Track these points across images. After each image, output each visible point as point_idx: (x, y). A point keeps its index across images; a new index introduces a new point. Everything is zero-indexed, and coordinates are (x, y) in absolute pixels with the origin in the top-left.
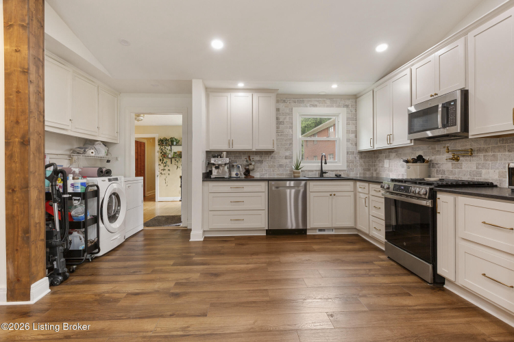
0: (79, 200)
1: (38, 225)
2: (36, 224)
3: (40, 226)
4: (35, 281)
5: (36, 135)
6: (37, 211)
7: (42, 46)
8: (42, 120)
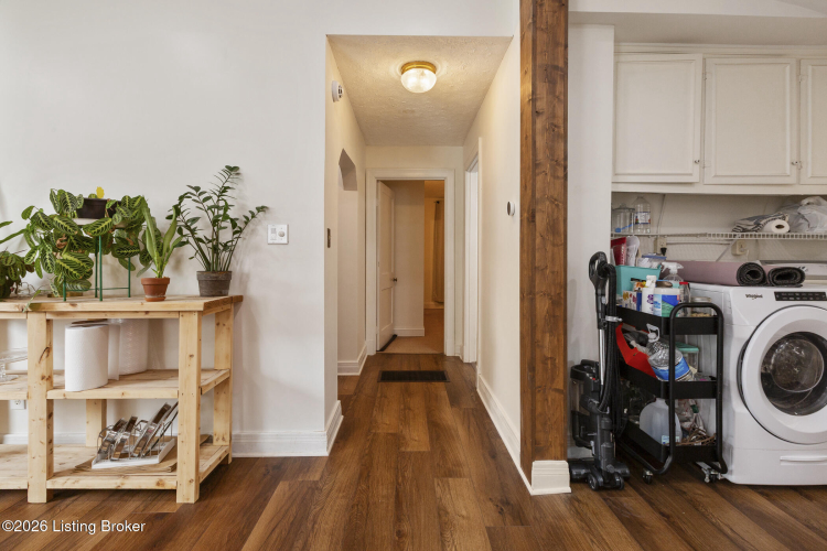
0: (656, 332)
1: (549, 362)
2: (547, 359)
3: (554, 364)
4: (543, 458)
5: (548, 203)
6: (547, 338)
7: (562, 41)
8: (561, 174)
